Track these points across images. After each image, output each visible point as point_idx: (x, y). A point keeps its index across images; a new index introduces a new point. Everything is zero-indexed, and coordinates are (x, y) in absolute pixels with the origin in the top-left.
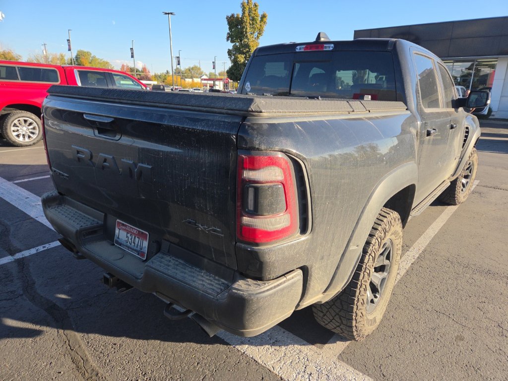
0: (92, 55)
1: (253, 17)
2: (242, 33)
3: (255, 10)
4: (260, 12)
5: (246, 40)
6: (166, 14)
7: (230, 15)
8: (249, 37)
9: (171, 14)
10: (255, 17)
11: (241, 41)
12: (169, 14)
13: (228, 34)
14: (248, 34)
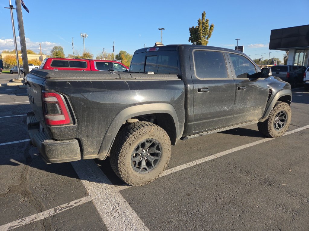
0: (127, 53)
1: (205, 28)
2: (198, 37)
3: (207, 23)
4: (210, 24)
5: (200, 40)
6: (160, 29)
7: (191, 27)
8: (202, 39)
9: (163, 29)
10: (206, 27)
11: (197, 41)
12: (161, 29)
13: (190, 37)
14: (201, 37)
